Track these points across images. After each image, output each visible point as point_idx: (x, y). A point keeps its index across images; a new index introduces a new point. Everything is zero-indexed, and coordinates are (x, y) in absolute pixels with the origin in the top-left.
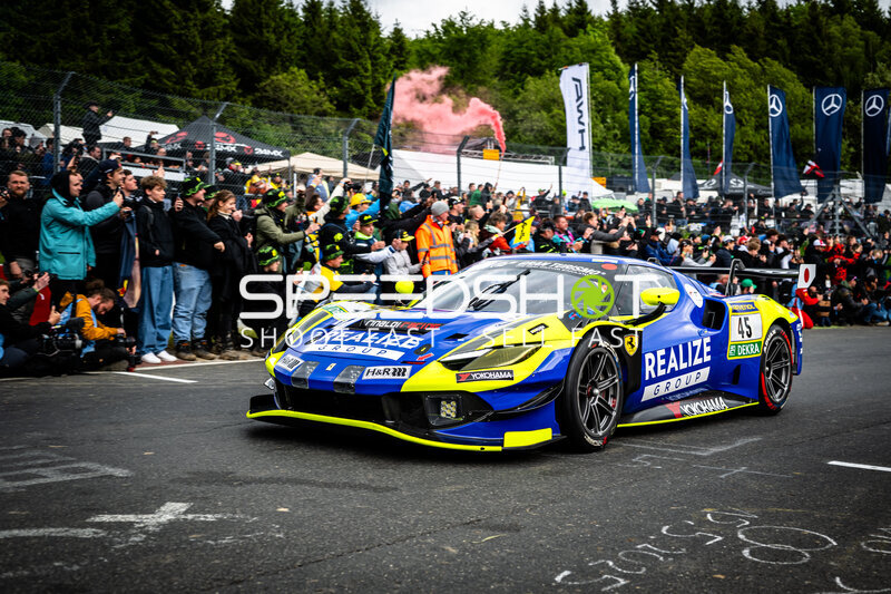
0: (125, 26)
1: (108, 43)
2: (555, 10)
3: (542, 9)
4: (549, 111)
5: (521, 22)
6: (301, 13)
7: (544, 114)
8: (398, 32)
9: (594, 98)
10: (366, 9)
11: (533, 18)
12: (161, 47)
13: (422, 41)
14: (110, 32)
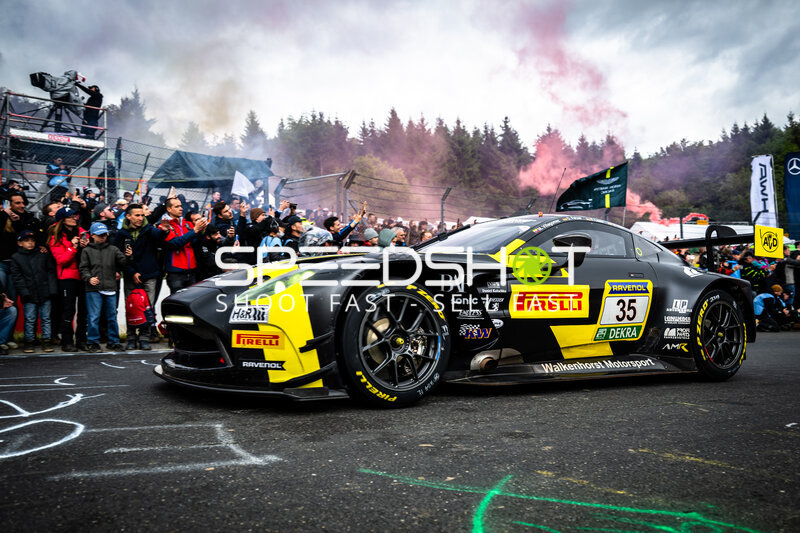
0: (476, 169)
1: (467, 178)
2: (746, 129)
3: (736, 129)
4: (744, 195)
5: (722, 140)
6: (576, 151)
7: (740, 196)
8: (637, 156)
9: (779, 183)
10: (617, 143)
11: (730, 136)
12: (495, 178)
13: (652, 159)
14: (468, 172)
